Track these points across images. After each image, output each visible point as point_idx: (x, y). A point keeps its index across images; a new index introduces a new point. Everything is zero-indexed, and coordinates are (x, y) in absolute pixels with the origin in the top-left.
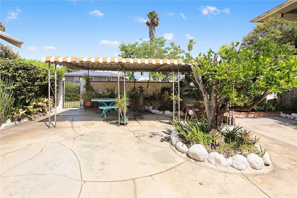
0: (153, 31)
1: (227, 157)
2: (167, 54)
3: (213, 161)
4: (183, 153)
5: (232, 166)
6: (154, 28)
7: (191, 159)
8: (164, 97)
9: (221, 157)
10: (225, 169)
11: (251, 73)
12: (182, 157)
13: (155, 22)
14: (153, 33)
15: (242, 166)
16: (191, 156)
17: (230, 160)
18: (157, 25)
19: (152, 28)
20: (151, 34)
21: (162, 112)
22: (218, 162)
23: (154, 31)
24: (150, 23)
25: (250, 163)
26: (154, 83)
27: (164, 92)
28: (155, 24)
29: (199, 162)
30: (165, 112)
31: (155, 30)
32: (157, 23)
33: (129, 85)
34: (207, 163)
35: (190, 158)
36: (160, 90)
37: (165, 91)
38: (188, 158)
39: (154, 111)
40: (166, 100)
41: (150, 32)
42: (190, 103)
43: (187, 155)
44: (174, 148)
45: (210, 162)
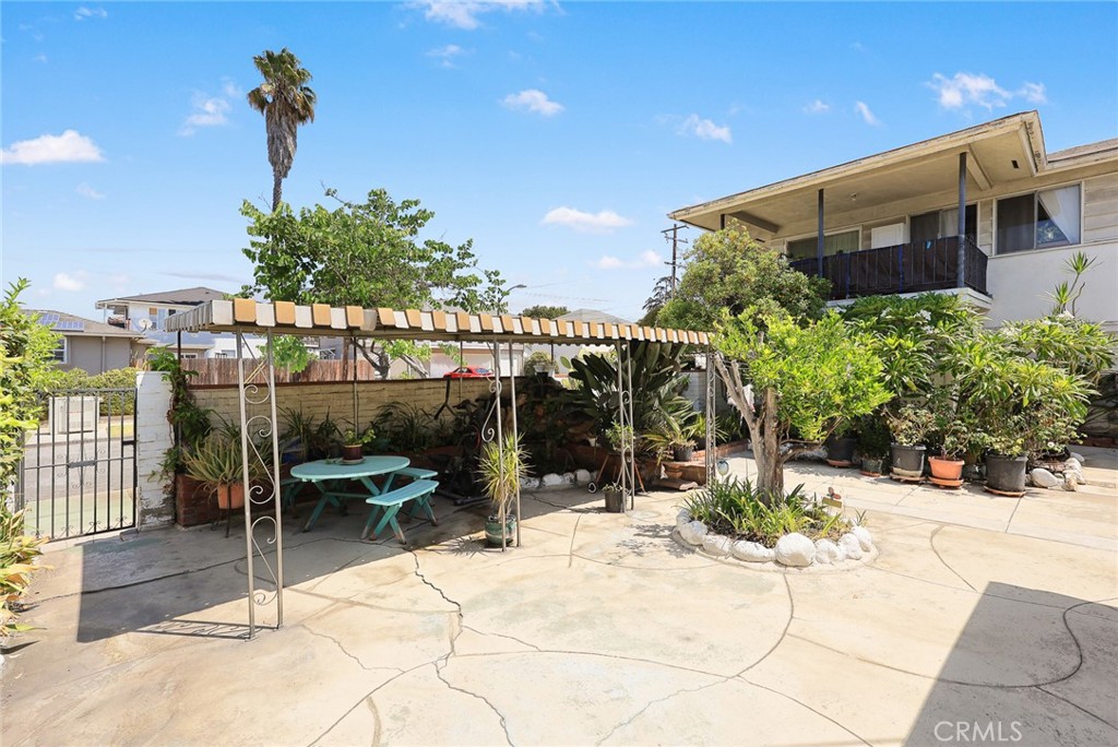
0: (286, 138)
3: (826, 558)
4: (763, 562)
5: (849, 557)
6: (289, 128)
7: (788, 569)
9: (833, 546)
10: (844, 565)
12: (769, 571)
13: (294, 100)
14: (286, 149)
16: (789, 562)
17: (843, 548)
18: (302, 118)
19: (284, 123)
20: (277, 150)
23: (290, 140)
24: (270, 100)
28: (294, 110)
29: (805, 569)
31: (295, 137)
32: (306, 107)
33: (372, 395)
34: (817, 567)
35: (786, 566)
38: (782, 569)
41: (271, 141)
43: (777, 562)
44: (731, 559)
45: (821, 562)
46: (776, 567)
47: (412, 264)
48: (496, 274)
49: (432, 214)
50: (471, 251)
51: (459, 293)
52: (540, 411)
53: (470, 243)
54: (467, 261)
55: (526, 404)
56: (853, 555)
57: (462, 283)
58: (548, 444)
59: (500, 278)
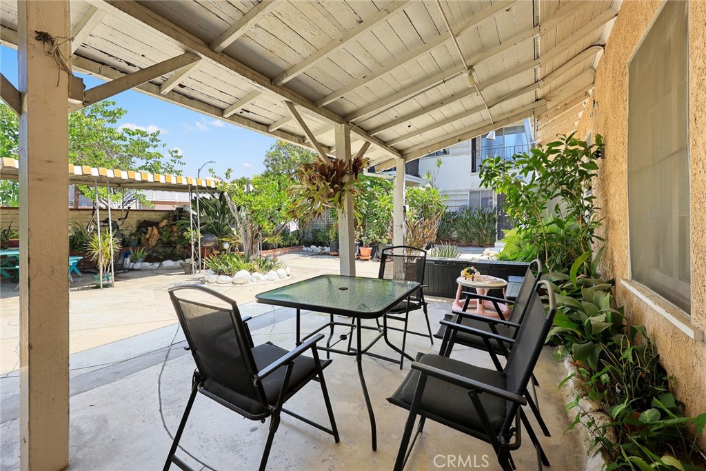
1: (264, 274)
2: (124, 143)
3: (255, 280)
4: (227, 283)
5: (268, 280)
8: (148, 239)
9: (260, 275)
10: (263, 283)
11: (277, 204)
15: (274, 277)
17: (266, 276)
21: (157, 265)
22: (258, 279)
25: (279, 275)
26: (120, 212)
27: (147, 230)
29: (244, 285)
30: (163, 263)
34: (250, 283)
35: (236, 284)
36: (135, 226)
37: (150, 228)
38: (234, 285)
39: (138, 265)
40: (154, 245)
42: (209, 242)
43: (233, 283)
44: (216, 284)
45: (252, 281)
46: (232, 285)
47: (114, 141)
48: (176, 152)
49: (126, 112)
50: (157, 137)
51: (147, 163)
52: (175, 228)
53: (158, 132)
54: (155, 143)
55: (167, 225)
56: (270, 279)
57: (149, 156)
58: (178, 247)
59: (179, 154)
